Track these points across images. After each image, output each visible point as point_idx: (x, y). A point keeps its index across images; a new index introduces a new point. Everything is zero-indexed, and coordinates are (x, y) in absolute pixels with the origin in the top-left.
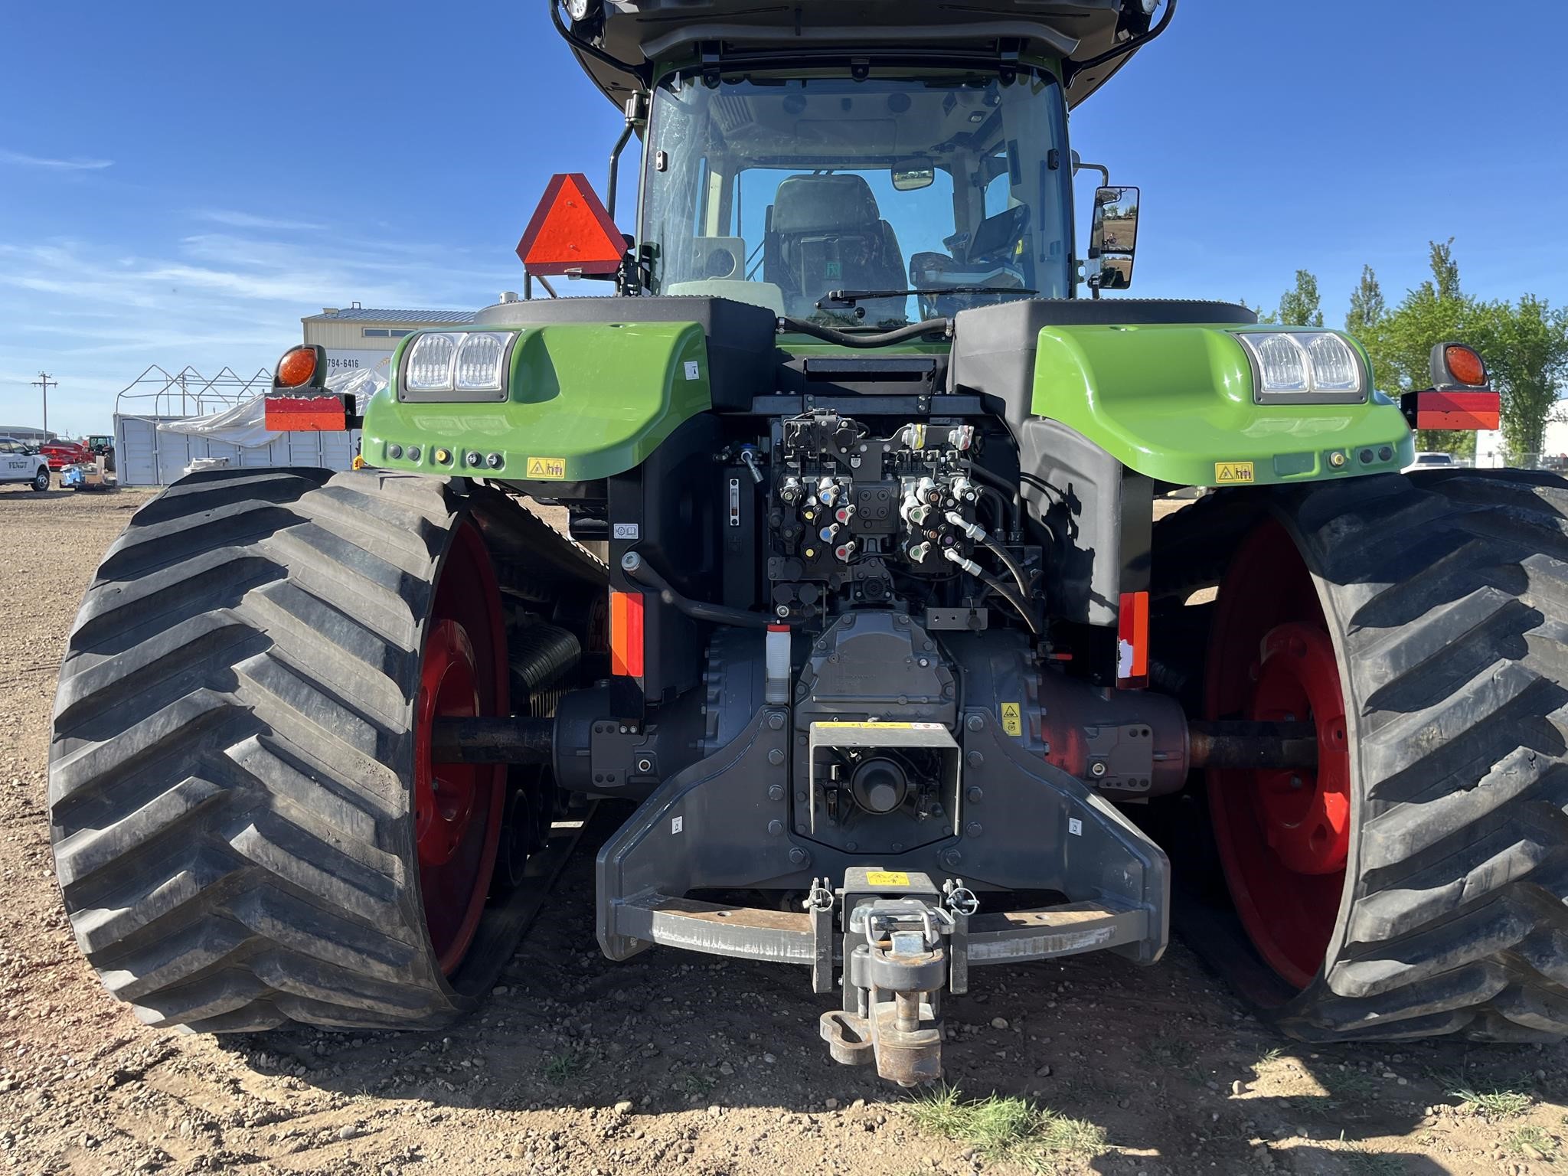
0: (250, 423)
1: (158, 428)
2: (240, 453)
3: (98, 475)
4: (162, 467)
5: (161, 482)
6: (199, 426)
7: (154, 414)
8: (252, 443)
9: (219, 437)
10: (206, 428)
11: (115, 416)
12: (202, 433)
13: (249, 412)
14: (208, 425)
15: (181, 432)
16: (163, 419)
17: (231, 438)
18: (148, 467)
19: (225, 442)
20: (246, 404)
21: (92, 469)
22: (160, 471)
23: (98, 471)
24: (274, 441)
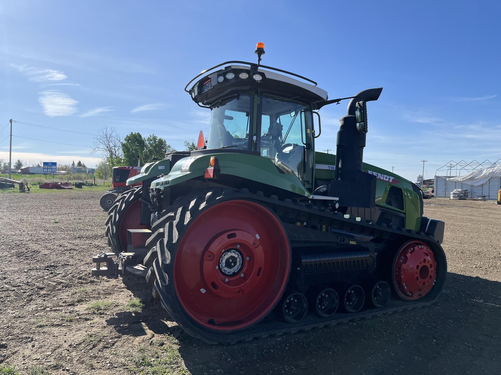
0: (476, 178)
1: (447, 180)
2: (472, 188)
3: (429, 194)
4: (447, 192)
5: (447, 196)
6: (459, 179)
7: (446, 176)
8: (476, 185)
9: (466, 183)
10: (461, 180)
11: (435, 176)
12: (460, 182)
13: (476, 175)
14: (463, 179)
15: (454, 181)
16: (449, 177)
17: (469, 183)
18: (443, 192)
19: (467, 184)
20: (475, 172)
21: (428, 192)
22: (447, 193)
23: (429, 192)
24: (484, 184)
